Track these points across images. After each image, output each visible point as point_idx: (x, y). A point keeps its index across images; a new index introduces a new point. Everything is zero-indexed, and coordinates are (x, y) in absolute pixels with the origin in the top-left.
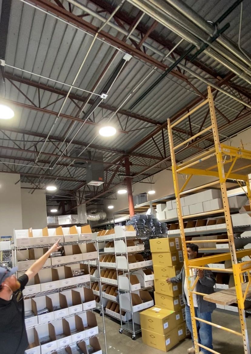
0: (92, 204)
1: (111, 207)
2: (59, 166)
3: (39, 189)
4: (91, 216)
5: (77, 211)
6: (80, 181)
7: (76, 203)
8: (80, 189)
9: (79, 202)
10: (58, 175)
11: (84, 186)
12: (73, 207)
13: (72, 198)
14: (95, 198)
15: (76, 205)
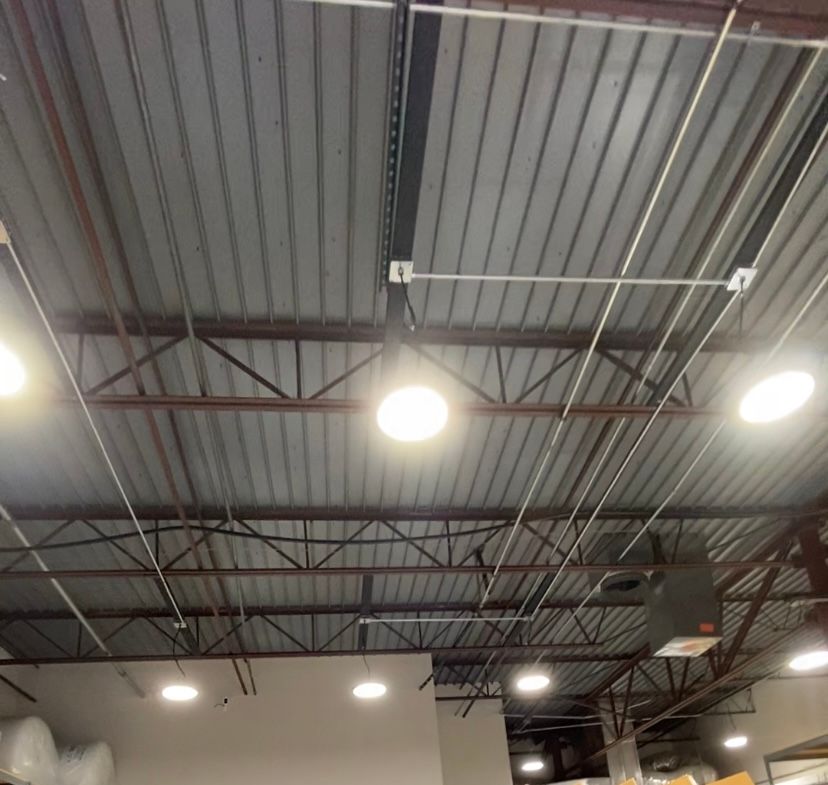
0: (652, 741)
1: (735, 742)
2: (546, 611)
3: (487, 697)
4: (659, 781)
5: (605, 766)
6: (611, 659)
7: (601, 737)
8: (613, 686)
9: (611, 732)
10: (546, 642)
11: (630, 671)
12: (593, 753)
13: (587, 721)
14: (666, 716)
15: (603, 746)
